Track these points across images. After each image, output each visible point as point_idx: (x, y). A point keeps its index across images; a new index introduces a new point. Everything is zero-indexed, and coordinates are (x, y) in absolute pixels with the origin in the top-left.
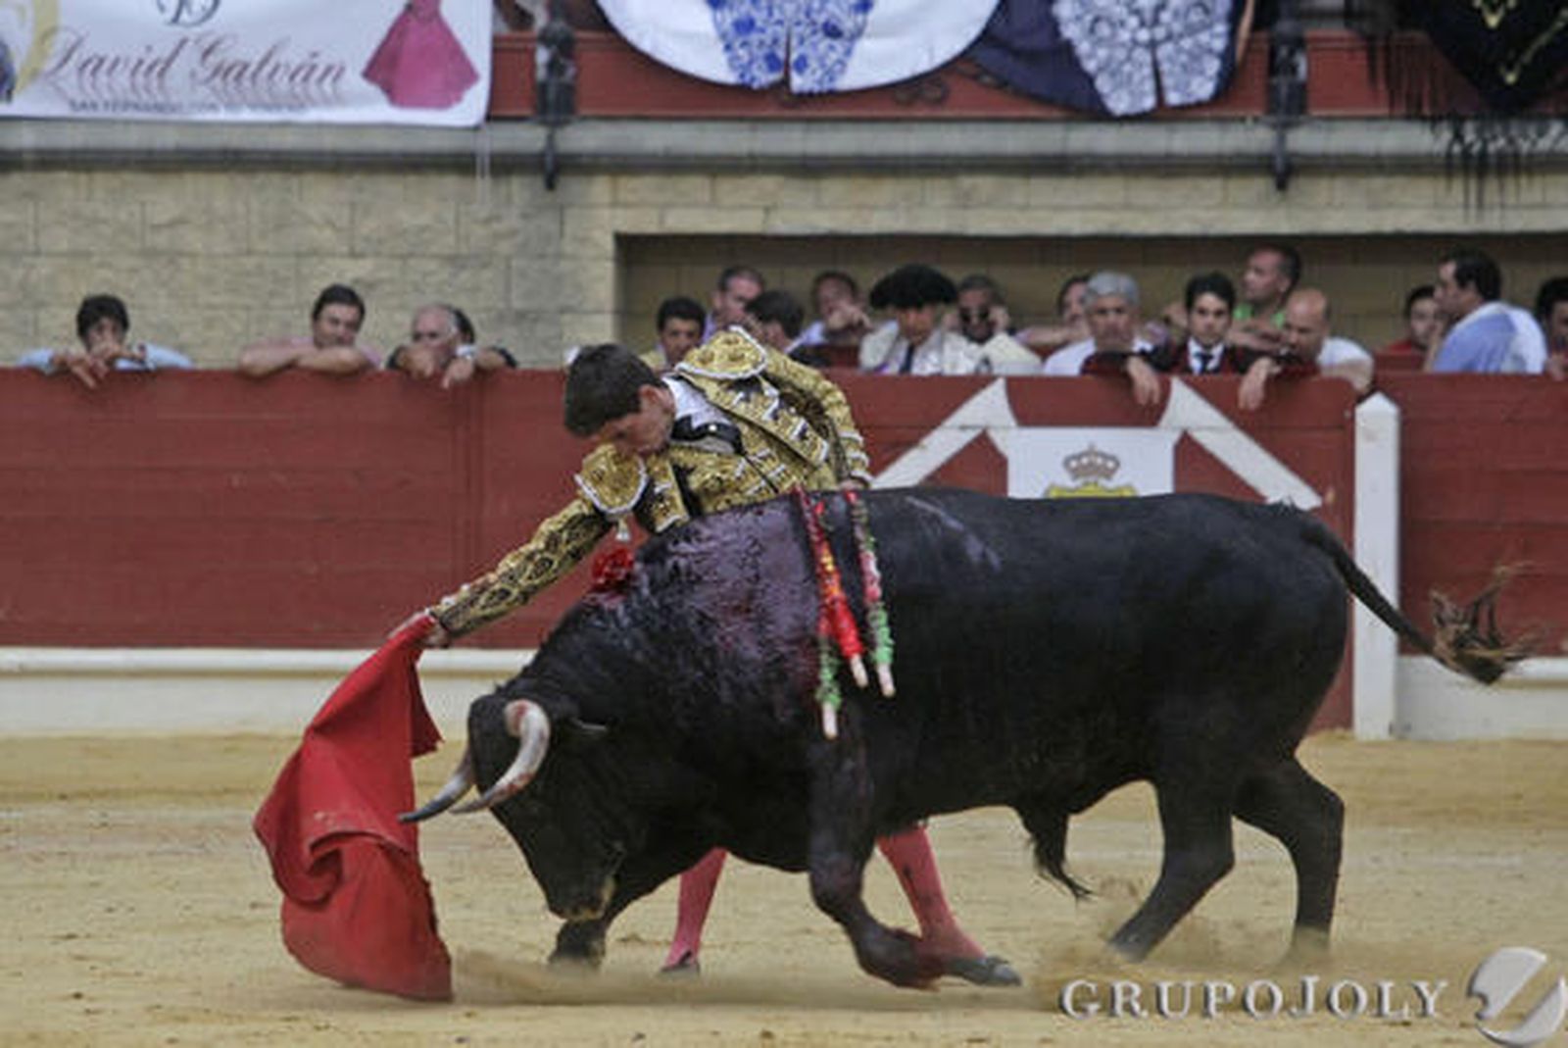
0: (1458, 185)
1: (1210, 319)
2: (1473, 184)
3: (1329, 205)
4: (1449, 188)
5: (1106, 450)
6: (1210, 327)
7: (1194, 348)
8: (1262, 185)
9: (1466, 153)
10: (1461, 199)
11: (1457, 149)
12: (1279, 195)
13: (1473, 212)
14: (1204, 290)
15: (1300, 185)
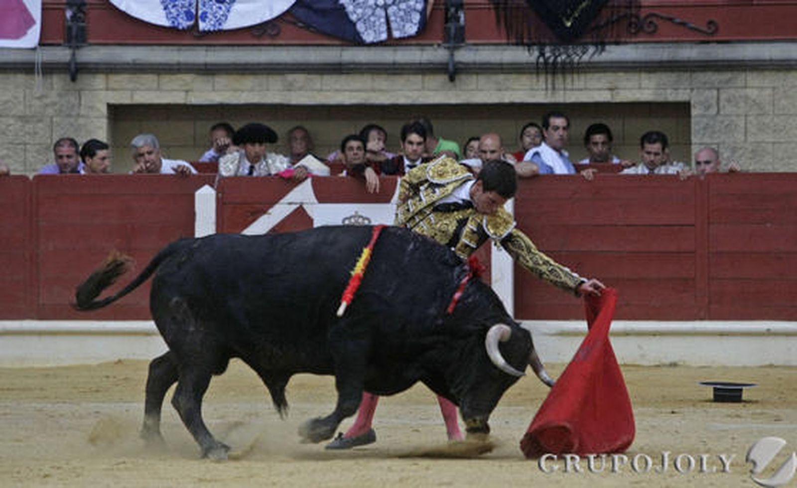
0: (542, 78)
1: (415, 147)
2: (550, 77)
3: (477, 89)
4: (538, 81)
5: (364, 215)
6: (415, 151)
7: (407, 162)
8: (443, 78)
9: (546, 62)
10: (544, 87)
11: (541, 60)
12: (450, 84)
13: (549, 92)
14: (411, 132)
15: (462, 78)
